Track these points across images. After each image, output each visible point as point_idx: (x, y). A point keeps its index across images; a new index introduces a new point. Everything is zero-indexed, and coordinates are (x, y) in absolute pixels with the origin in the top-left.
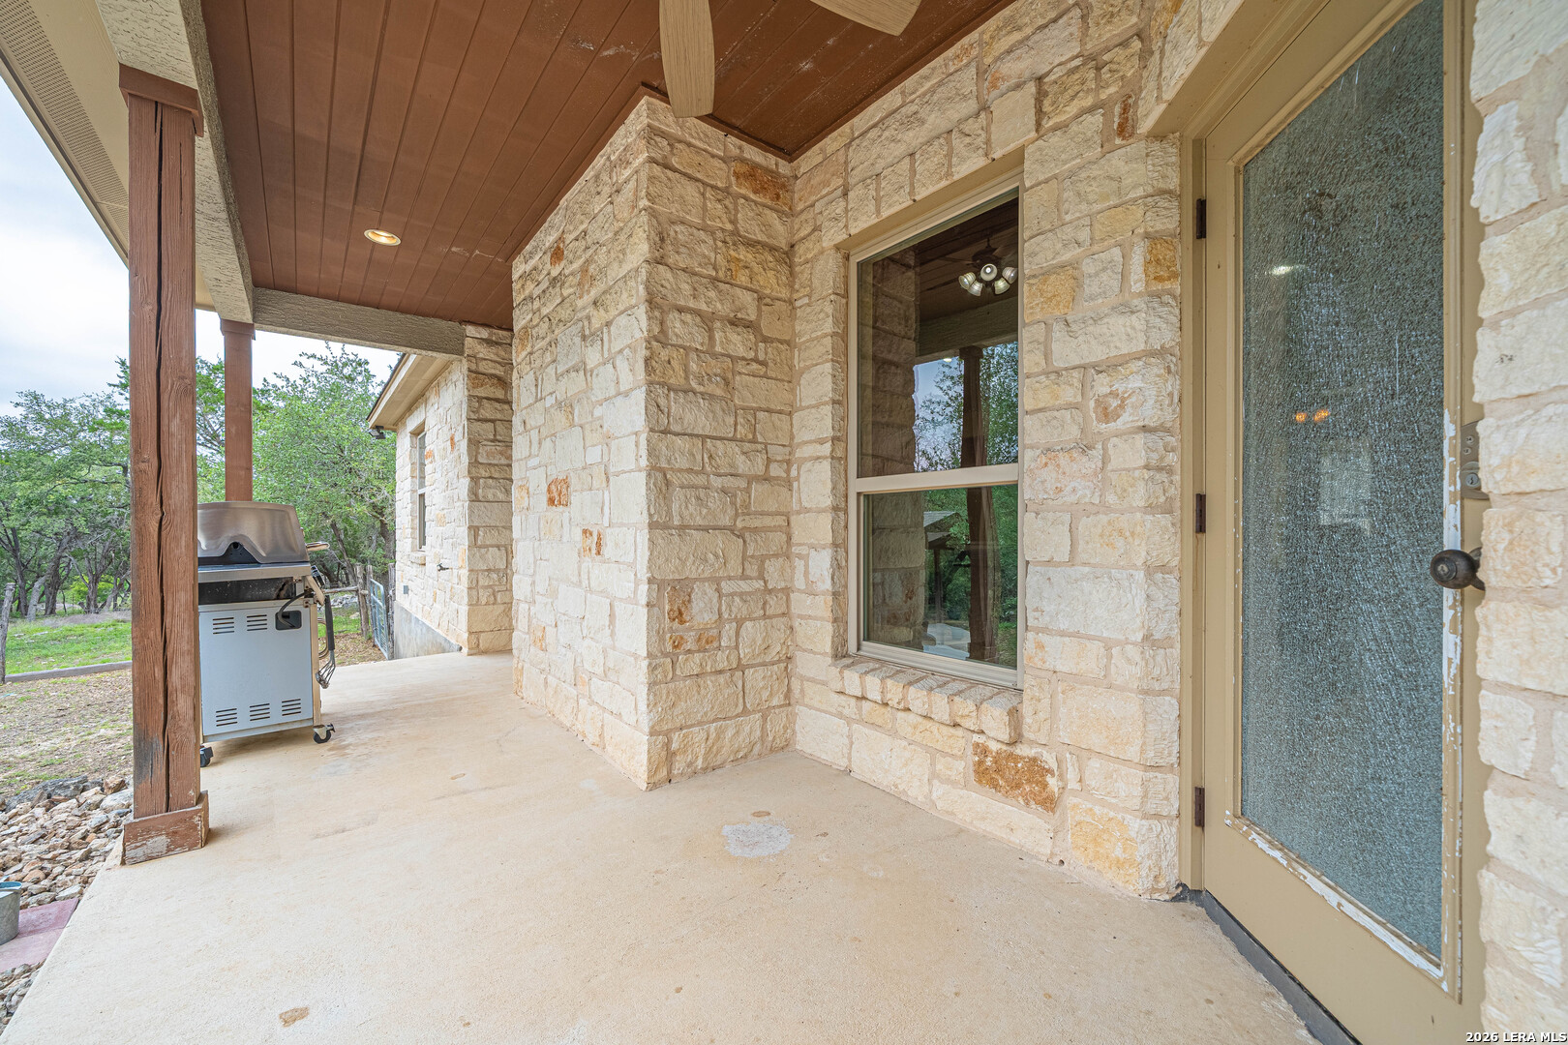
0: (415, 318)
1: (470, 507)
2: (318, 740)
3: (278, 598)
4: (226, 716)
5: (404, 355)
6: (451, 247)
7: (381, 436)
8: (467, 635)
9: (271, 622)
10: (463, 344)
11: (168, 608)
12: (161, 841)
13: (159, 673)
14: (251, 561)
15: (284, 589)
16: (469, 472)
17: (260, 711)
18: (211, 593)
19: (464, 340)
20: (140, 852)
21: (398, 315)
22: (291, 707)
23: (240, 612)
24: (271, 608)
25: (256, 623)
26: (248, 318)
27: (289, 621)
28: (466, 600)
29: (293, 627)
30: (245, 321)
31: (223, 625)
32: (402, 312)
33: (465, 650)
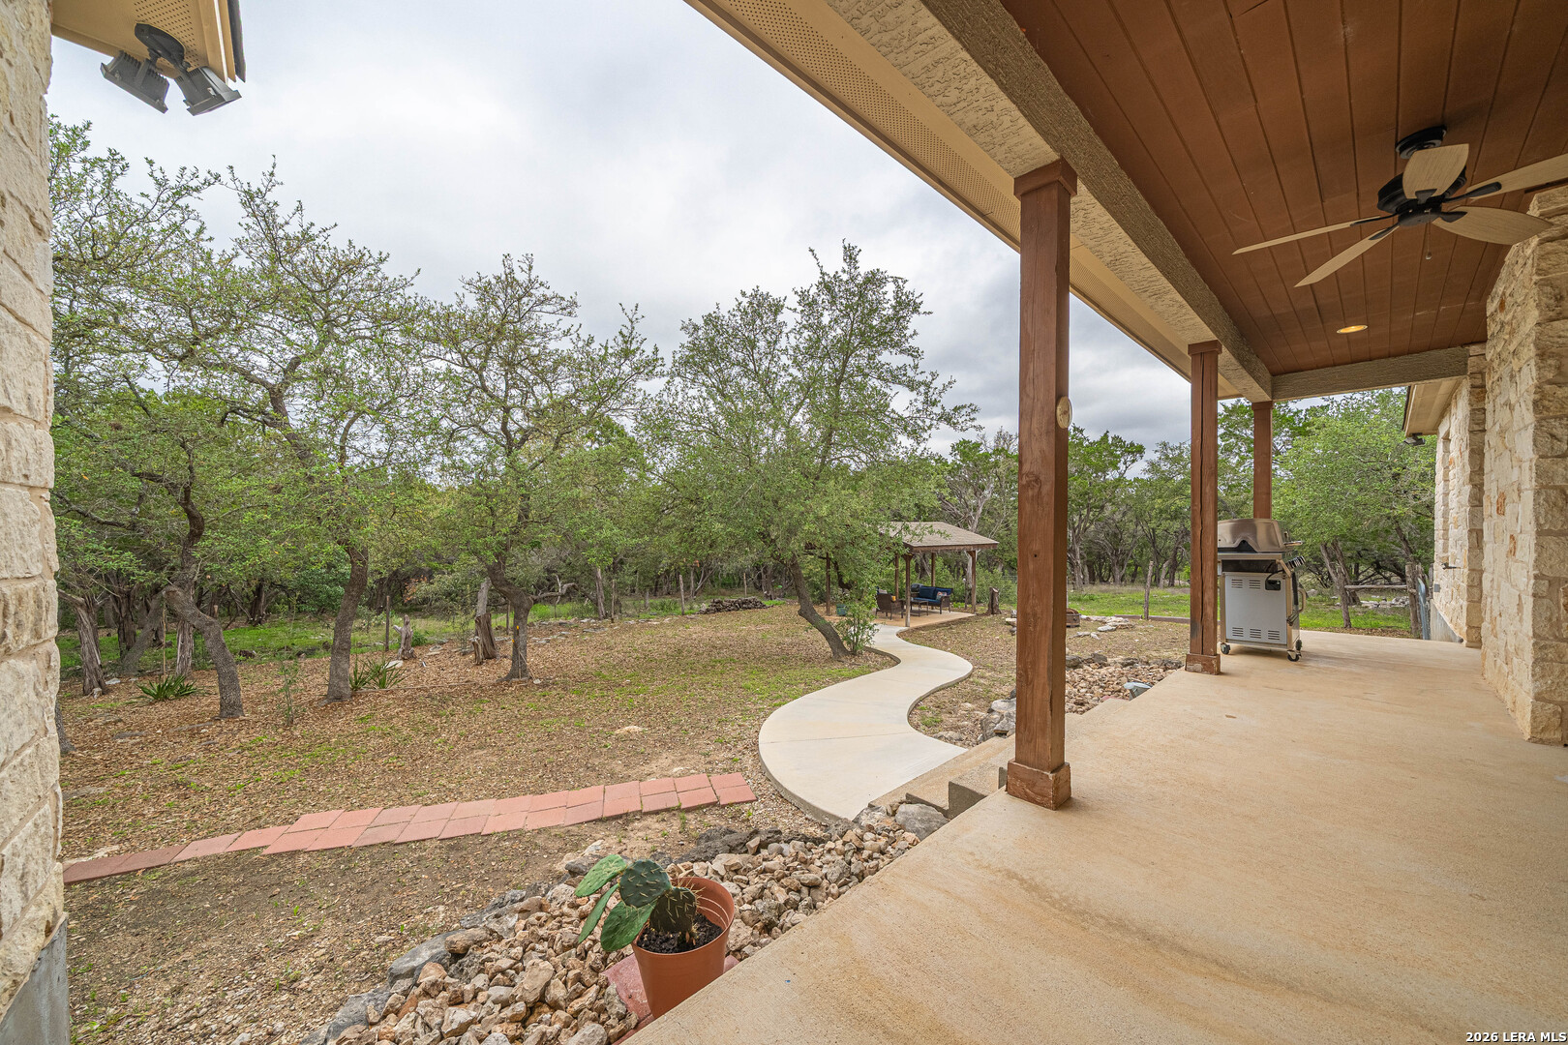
0: (1409, 357)
1: (1470, 512)
2: (1290, 658)
3: (1267, 572)
4: (1238, 631)
5: (1410, 387)
6: (1414, 313)
7: (1420, 442)
8: (1466, 628)
9: (1263, 584)
10: (1466, 364)
11: (1204, 568)
12: (1199, 666)
13: (1200, 595)
14: (1251, 550)
15: (1270, 567)
16: (1471, 480)
17: (1256, 633)
18: (1231, 566)
19: (1467, 360)
20: (1191, 667)
21: (1392, 360)
22: (1274, 635)
23: (1246, 576)
24: (1263, 577)
25: (1254, 584)
26: (1268, 398)
27: (1273, 585)
28: (1466, 596)
29: (1275, 589)
30: (1266, 400)
31: (1238, 584)
32: (1395, 356)
33: (1465, 642)
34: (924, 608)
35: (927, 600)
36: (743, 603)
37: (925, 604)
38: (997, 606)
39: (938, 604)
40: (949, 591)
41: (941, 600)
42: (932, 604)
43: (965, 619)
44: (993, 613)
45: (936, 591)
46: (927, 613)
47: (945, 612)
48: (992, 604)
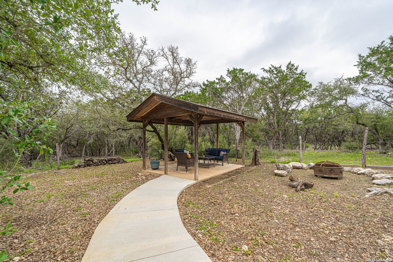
34: (212, 162)
35: (214, 157)
36: (109, 161)
37: (213, 159)
38: (258, 160)
39: (221, 159)
40: (228, 151)
41: (223, 157)
42: (218, 160)
43: (239, 169)
44: (256, 165)
45: (219, 151)
46: (214, 165)
47: (225, 164)
48: (255, 159)
